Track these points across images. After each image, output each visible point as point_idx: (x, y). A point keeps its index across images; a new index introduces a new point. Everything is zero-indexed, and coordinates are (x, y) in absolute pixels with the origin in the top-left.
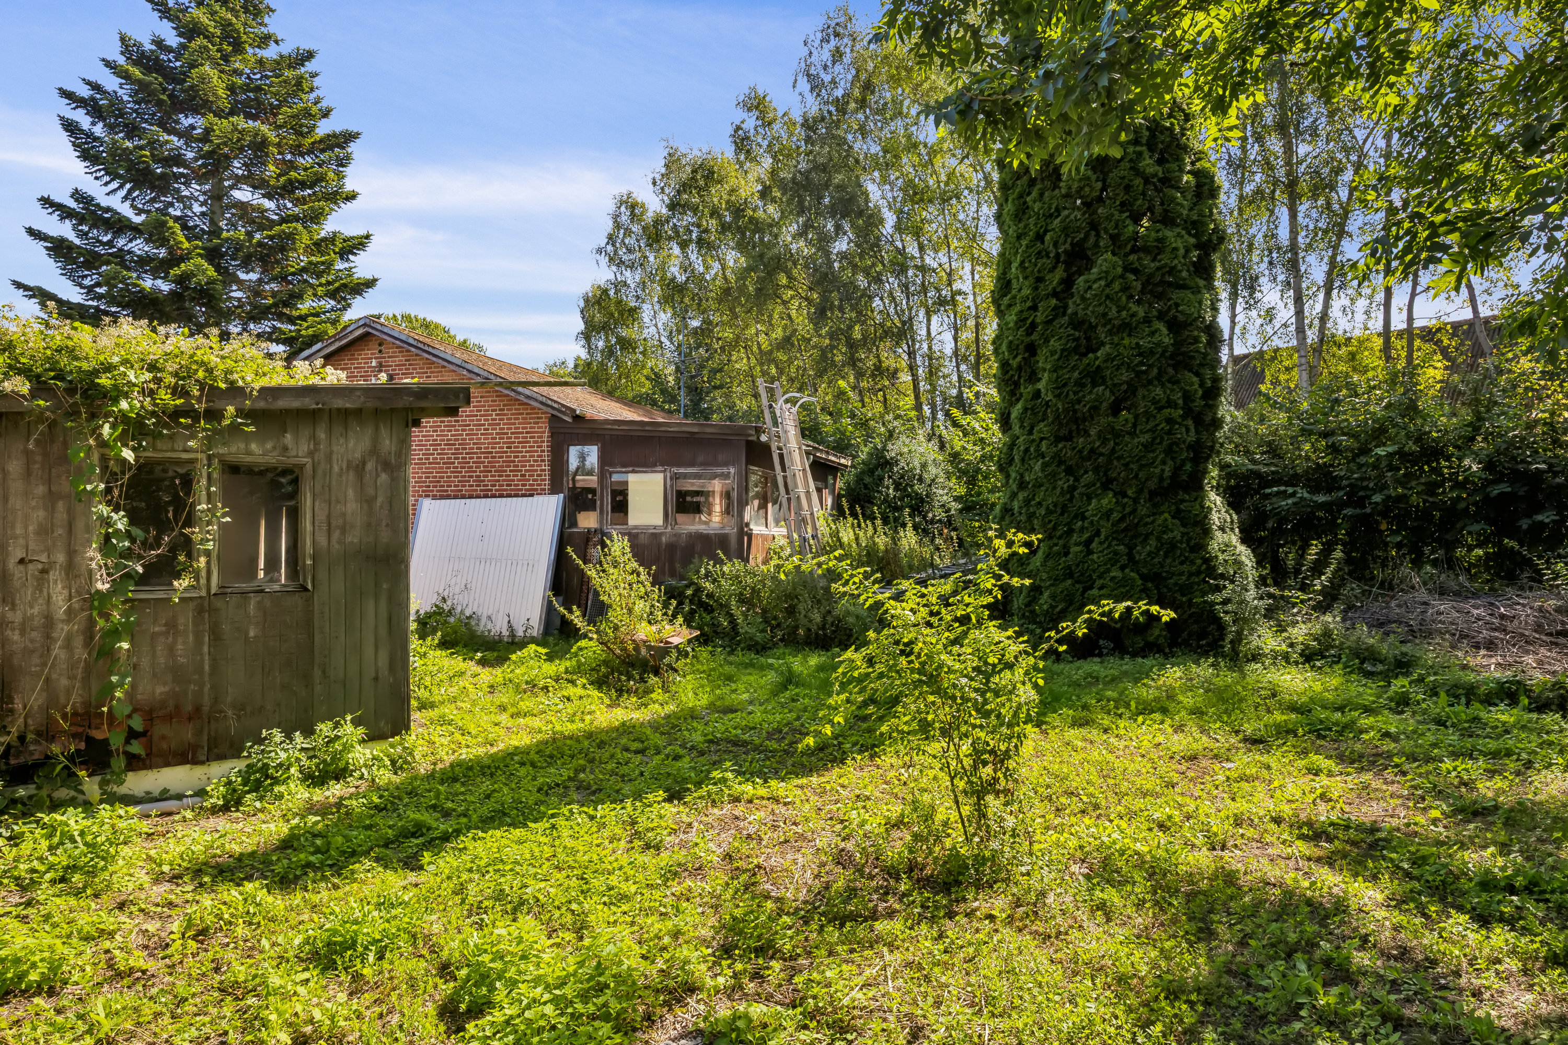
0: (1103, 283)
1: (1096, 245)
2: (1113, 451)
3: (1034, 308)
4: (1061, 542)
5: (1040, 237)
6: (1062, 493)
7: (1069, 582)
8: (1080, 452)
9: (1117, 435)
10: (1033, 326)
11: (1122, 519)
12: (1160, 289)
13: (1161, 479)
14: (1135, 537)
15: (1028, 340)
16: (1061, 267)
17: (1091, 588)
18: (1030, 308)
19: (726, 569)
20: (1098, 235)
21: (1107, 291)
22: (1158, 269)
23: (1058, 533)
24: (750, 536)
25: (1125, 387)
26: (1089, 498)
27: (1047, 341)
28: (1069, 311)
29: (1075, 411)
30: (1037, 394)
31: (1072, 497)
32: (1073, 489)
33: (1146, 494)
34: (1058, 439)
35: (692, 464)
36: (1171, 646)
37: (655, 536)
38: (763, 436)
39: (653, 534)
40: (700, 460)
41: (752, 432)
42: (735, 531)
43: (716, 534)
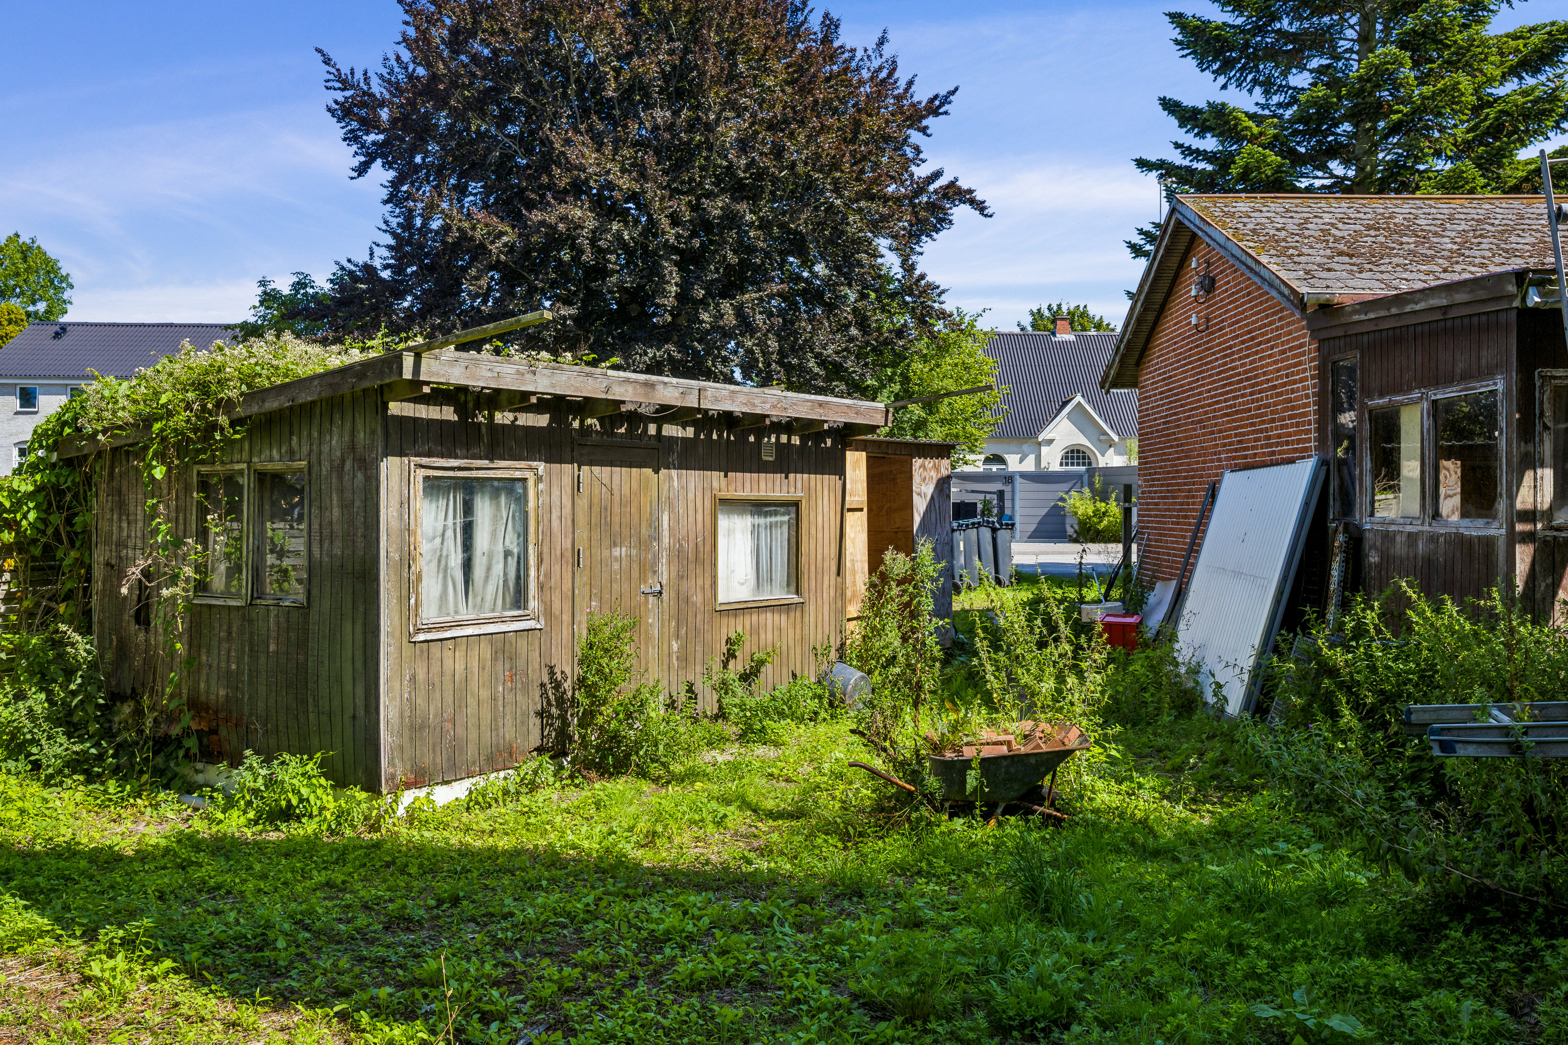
37: (1412, 538)
38: (1532, 291)
39: (1410, 534)
40: (1460, 367)
41: (1512, 288)
42: (1503, 531)
43: (1479, 537)
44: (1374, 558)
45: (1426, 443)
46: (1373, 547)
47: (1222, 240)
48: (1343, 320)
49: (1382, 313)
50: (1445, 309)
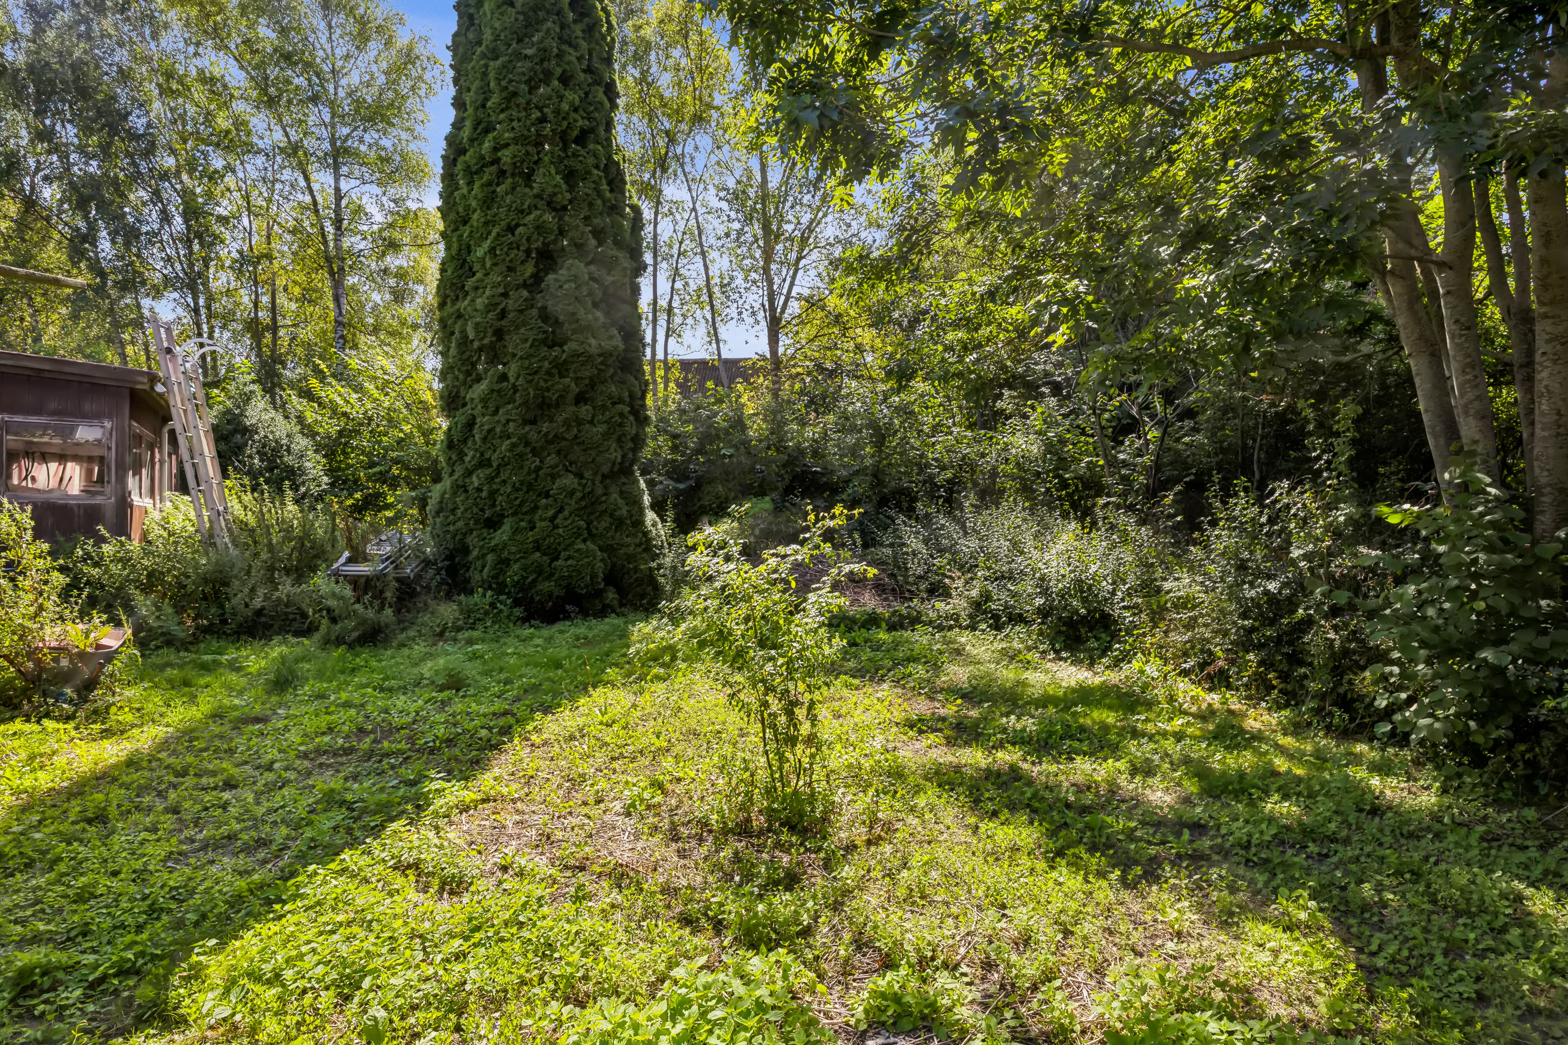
0: (572, 285)
1: (563, 249)
2: (576, 437)
3: (505, 295)
4: (527, 517)
5: (511, 229)
6: (529, 473)
7: (538, 554)
8: (546, 435)
9: (580, 422)
10: (505, 312)
11: (583, 498)
14: (591, 514)
15: (498, 324)
16: (532, 262)
17: (557, 558)
18: (501, 295)
19: (107, 549)
20: (563, 240)
21: (576, 293)
23: (524, 509)
24: (131, 506)
25: (588, 381)
26: (554, 478)
27: (518, 328)
28: (539, 305)
29: (544, 398)
30: (504, 377)
31: (538, 477)
32: (538, 469)
33: (599, 478)
34: (526, 422)
35: (38, 412)
36: (622, 605)
38: (159, 385)
42: (112, 501)
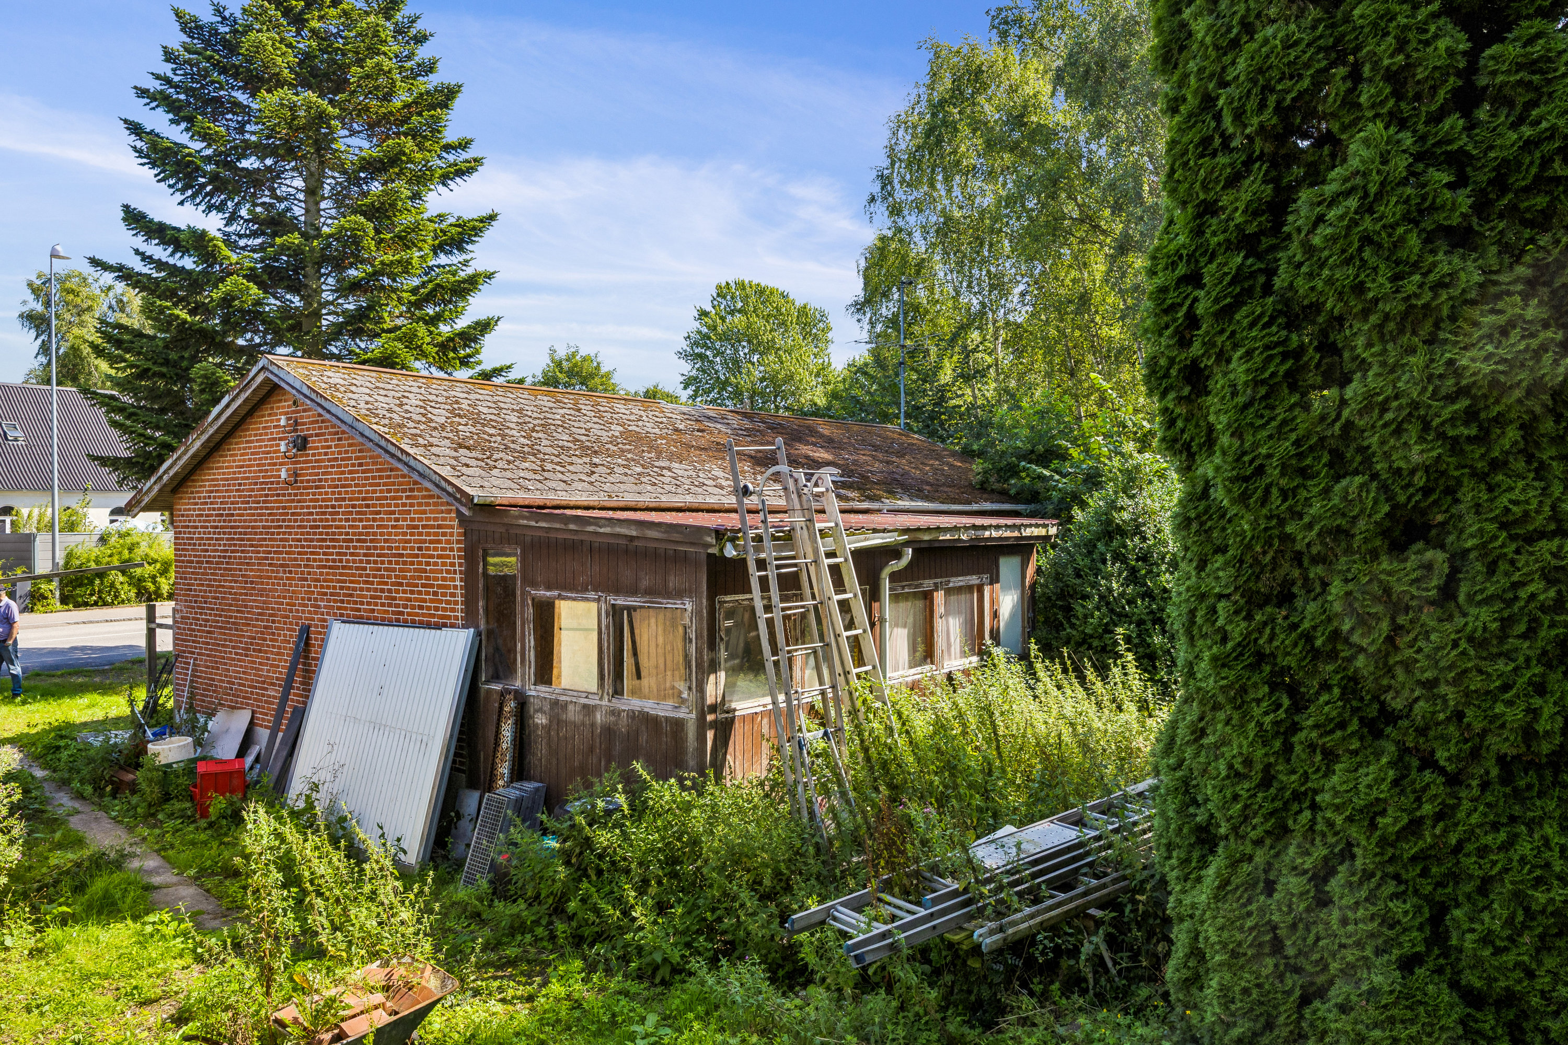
0: (1353, 203)
1: (1350, 102)
10: (1193, 321)
12: (1541, 201)
13: (1529, 734)
16: (1259, 170)
18: (1184, 280)
20: (1355, 76)
21: (1367, 223)
22: (1529, 145)
24: (727, 724)
25: (1420, 480)
26: (1330, 756)
27: (1223, 358)
28: (1278, 283)
29: (1287, 538)
31: (1288, 748)
37: (588, 710)
38: (729, 546)
39: (585, 706)
40: (645, 583)
41: (711, 540)
42: (693, 716)
43: (666, 718)
44: (541, 720)
45: (605, 637)
46: (540, 710)
47: (349, 420)
48: (506, 520)
49: (557, 526)
50: (632, 538)
